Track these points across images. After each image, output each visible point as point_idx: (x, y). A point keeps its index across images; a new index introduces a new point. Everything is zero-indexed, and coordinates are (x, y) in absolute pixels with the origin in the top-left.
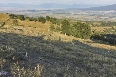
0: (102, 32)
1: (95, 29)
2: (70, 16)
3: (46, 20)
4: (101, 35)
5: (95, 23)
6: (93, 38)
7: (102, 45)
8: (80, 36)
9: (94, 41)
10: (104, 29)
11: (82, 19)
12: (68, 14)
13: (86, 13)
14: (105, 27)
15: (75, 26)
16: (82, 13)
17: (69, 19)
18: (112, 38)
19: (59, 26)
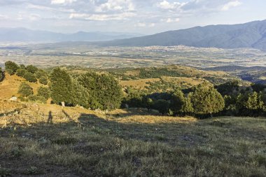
0: (142, 91)
1: (129, 86)
2: (70, 61)
3: (6, 74)
4: (141, 95)
5: (128, 73)
6: (127, 106)
7: (143, 117)
8: (97, 104)
9: (130, 110)
10: (147, 83)
11: (100, 65)
12: (64, 54)
13: (106, 53)
14: (147, 80)
15: (84, 81)
16: (97, 52)
17: (70, 66)
18: (163, 100)
19: (44, 86)
